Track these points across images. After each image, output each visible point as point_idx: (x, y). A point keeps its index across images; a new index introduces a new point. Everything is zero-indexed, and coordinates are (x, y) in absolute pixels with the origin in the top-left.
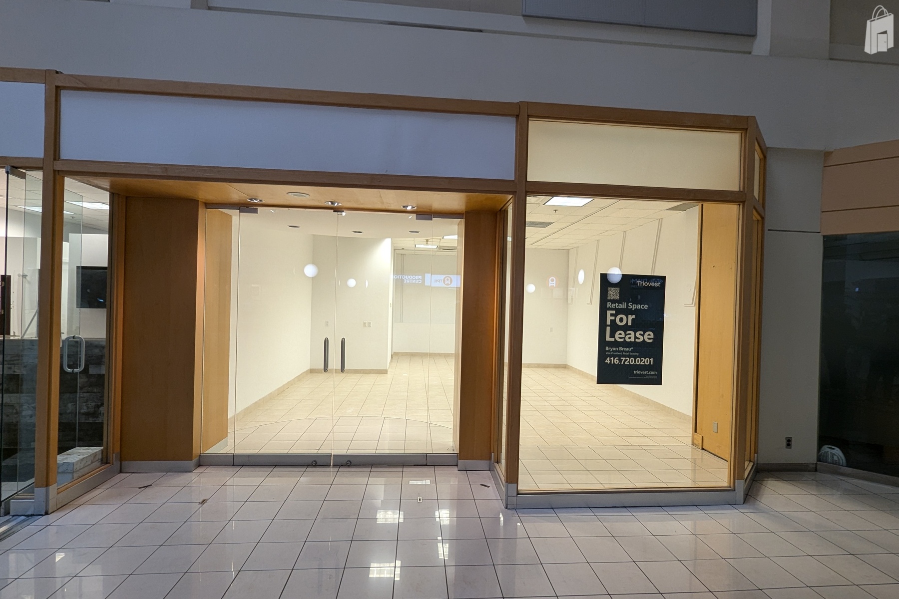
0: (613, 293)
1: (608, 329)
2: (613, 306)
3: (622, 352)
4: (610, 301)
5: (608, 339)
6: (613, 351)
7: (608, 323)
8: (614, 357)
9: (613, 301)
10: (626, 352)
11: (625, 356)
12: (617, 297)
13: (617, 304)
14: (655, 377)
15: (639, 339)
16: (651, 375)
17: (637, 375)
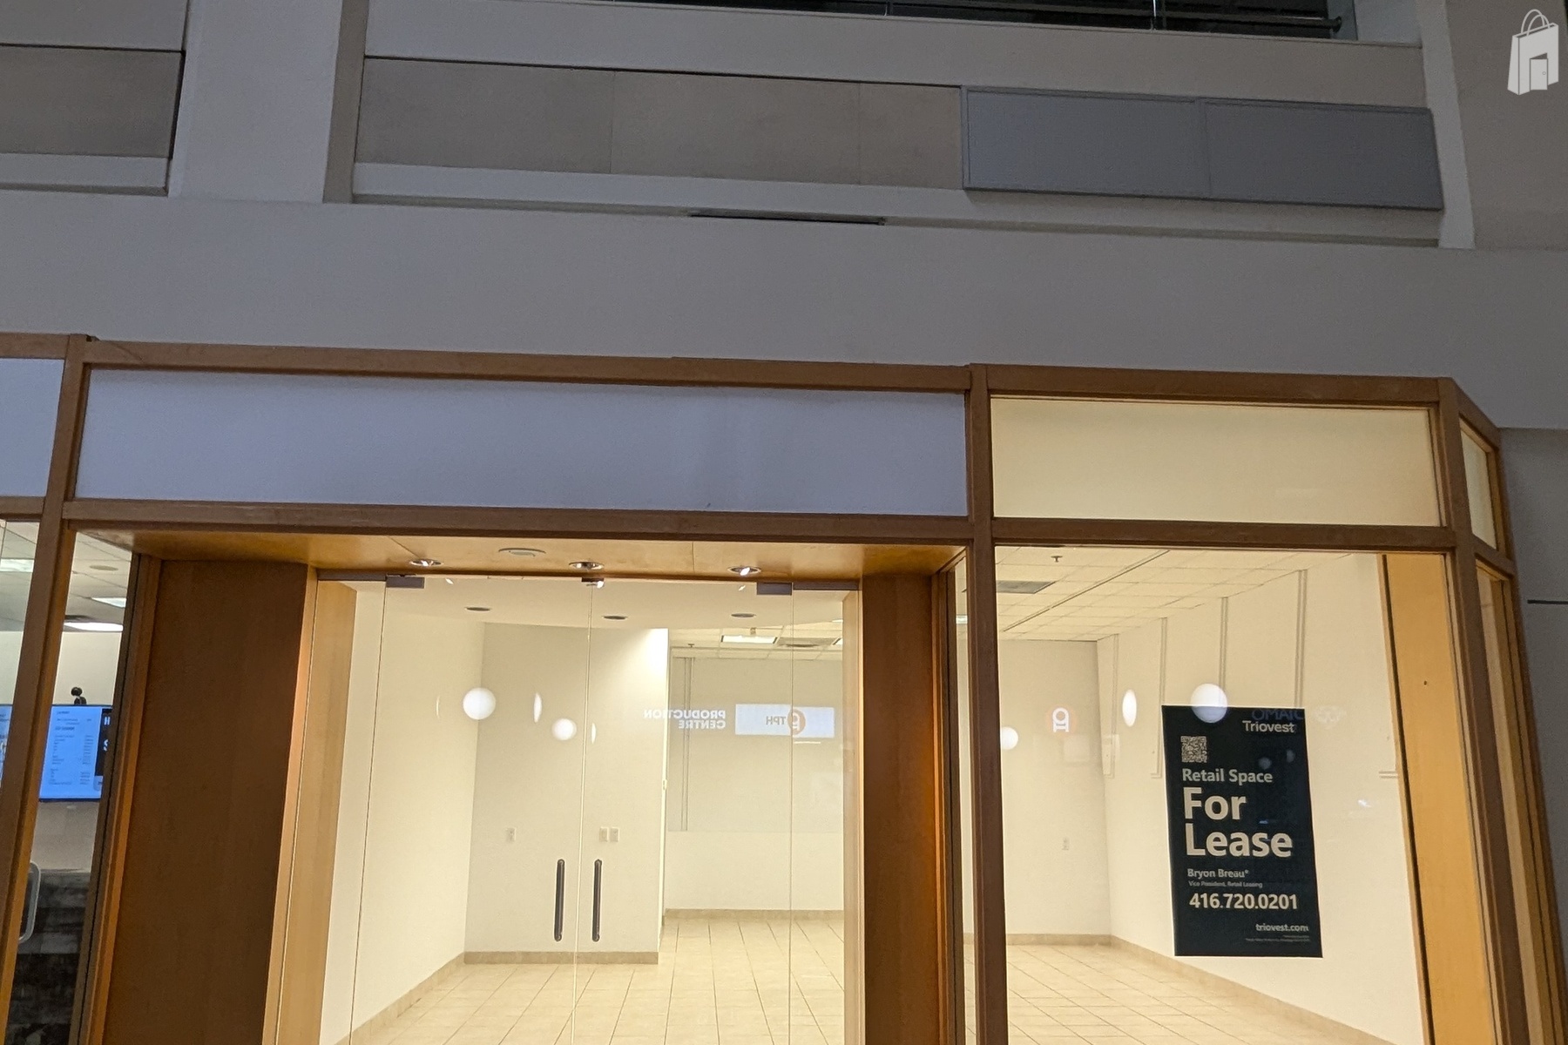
0: (1194, 748)
1: (1189, 828)
2: (1196, 777)
3: (1227, 879)
4: (1188, 765)
5: (1192, 851)
6: (1204, 879)
7: (1189, 815)
8: (1209, 891)
9: (1196, 767)
10: (1233, 880)
11: (1233, 890)
12: (1202, 758)
13: (1203, 773)
14: (1306, 939)
15: (1259, 849)
16: (1295, 933)
17: (1264, 934)
